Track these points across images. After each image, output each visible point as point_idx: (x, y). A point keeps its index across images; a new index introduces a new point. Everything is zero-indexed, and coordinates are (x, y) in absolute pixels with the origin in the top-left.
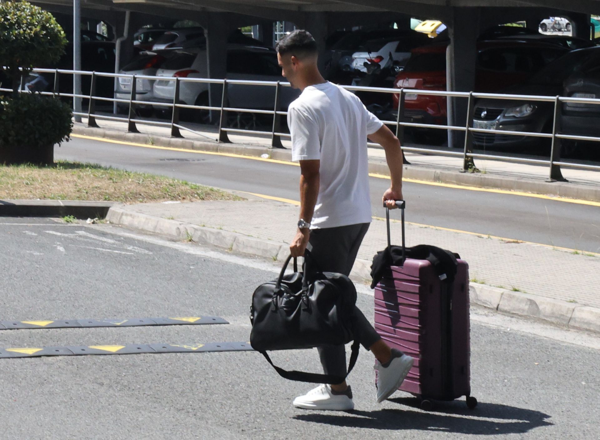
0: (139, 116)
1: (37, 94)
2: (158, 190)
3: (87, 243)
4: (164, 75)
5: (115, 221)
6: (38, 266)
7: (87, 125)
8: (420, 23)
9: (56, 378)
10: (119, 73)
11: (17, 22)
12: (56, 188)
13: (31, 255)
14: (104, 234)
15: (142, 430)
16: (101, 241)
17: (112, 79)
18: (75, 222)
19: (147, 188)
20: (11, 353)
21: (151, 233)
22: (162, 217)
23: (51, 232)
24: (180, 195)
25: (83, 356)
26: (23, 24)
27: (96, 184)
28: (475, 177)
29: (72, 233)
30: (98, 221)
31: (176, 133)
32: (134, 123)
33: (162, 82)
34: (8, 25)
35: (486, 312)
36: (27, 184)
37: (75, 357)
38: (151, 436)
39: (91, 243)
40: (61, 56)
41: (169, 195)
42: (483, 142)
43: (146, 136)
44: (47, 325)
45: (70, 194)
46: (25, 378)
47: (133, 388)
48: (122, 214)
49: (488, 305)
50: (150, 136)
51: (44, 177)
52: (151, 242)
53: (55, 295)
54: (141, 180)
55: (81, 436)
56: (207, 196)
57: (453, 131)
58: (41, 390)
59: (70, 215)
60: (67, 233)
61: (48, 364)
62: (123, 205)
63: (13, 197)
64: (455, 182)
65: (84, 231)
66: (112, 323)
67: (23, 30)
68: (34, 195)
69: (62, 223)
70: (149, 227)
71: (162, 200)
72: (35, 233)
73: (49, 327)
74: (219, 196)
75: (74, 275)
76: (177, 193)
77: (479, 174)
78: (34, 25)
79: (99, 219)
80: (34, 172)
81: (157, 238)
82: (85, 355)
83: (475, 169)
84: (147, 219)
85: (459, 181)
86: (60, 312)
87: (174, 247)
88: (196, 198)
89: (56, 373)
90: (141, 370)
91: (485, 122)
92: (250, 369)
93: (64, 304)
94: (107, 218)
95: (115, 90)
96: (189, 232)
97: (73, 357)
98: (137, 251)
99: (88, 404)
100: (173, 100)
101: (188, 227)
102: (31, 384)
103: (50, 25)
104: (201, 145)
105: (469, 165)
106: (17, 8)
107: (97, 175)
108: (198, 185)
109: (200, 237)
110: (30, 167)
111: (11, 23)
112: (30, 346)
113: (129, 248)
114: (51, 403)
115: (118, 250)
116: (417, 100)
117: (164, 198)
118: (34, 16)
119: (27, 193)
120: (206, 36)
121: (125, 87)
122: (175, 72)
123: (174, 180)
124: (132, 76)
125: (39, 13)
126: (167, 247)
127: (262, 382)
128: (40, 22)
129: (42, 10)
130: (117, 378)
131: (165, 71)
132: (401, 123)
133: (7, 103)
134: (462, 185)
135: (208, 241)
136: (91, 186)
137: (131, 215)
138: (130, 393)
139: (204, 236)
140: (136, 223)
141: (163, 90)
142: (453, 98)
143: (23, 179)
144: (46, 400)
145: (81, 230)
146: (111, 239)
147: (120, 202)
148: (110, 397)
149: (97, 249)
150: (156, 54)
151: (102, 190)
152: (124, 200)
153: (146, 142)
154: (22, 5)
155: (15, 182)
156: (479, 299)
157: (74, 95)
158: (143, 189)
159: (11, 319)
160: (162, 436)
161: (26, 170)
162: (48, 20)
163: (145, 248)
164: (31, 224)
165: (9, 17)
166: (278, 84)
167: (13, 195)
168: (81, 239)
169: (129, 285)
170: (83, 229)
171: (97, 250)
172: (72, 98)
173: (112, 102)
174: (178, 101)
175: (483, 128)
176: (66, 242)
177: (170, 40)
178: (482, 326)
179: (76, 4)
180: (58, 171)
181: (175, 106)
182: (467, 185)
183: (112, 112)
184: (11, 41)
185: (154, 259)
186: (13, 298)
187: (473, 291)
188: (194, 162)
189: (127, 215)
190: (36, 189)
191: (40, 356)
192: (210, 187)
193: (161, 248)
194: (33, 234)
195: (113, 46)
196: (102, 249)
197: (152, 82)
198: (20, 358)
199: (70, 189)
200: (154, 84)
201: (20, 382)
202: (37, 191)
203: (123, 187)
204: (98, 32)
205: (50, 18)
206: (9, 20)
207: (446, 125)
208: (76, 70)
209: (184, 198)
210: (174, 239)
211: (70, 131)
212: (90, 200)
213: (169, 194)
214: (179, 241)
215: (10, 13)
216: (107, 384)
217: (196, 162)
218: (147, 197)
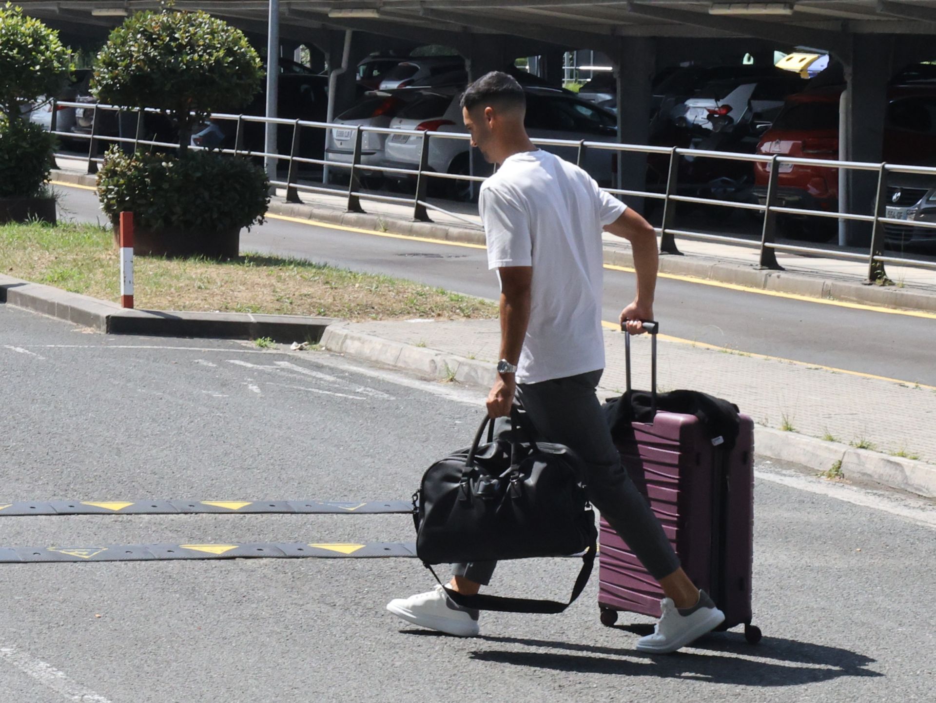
0: (365, 188)
1: (216, 153)
2: (400, 301)
3: (293, 381)
4: (402, 126)
5: (334, 346)
6: (221, 415)
7: (285, 200)
8: (784, 56)
9: (261, 593)
10: (333, 121)
11: (188, 43)
12: (245, 294)
13: (210, 397)
14: (319, 367)
15: (401, 682)
16: (314, 377)
17: (323, 130)
18: (274, 348)
19: (383, 298)
20: (189, 551)
21: (391, 367)
22: (408, 344)
23: (237, 362)
24: (434, 309)
25: (300, 560)
26: (199, 46)
27: (305, 291)
28: (887, 292)
29: (270, 365)
30: (308, 346)
31: (421, 215)
32: (357, 198)
33: (398, 138)
34: (176, 47)
35: (921, 503)
36: (200, 288)
37: (288, 560)
38: (417, 692)
39: (300, 381)
40: (254, 95)
41: (416, 309)
42: (901, 240)
43: (375, 218)
44: (242, 508)
45: (265, 304)
46: (212, 592)
47: (383, 612)
48: (346, 336)
49: (924, 492)
50: (381, 218)
51: (226, 278)
52: (391, 381)
53: (250, 461)
54: (374, 286)
55: (306, 689)
56: (476, 312)
57: (848, 222)
58: (239, 612)
59: (266, 337)
60: (262, 364)
61: (246, 571)
62: (346, 322)
63: (178, 306)
64: (855, 299)
65: (288, 361)
66: (342, 508)
67: (199, 55)
68: (209, 304)
69: (252, 349)
70: (388, 357)
71: (406, 317)
72: (213, 363)
73: (244, 511)
74: (493, 314)
75: (277, 430)
76: (429, 307)
77: (893, 288)
78: (215, 48)
79: (310, 344)
80: (209, 270)
81: (399, 374)
82: (303, 557)
83: (886, 280)
84: (384, 345)
85: (861, 298)
86: (260, 488)
87: (426, 390)
88: (458, 314)
89: (259, 585)
90: (393, 584)
91: (898, 208)
92: (562, 587)
93: (265, 475)
94: (322, 342)
95: (326, 147)
96: (450, 367)
97: (285, 560)
98: (371, 394)
99: (313, 637)
100: (418, 165)
101: (448, 359)
102: (221, 603)
103: (240, 48)
104: (460, 233)
105: (876, 274)
106: (190, 22)
107: (306, 277)
108: (461, 294)
109: (468, 375)
110: (203, 262)
111: (181, 44)
112: (218, 540)
113: (358, 390)
114: (255, 634)
115: (342, 393)
116: (792, 173)
117: (409, 313)
118: (216, 35)
119: (199, 301)
120: (468, 69)
121: (341, 144)
122: (419, 122)
123: (423, 286)
124: (356, 127)
125: (223, 30)
126: (418, 390)
127: (584, 608)
128: (224, 43)
129: (228, 25)
130: (356, 597)
131: (404, 121)
132: (772, 208)
133: (171, 165)
134: (866, 304)
135: (480, 381)
136: (297, 293)
137: (359, 339)
138: (378, 621)
139: (473, 374)
140: (367, 351)
141: (399, 150)
142: (848, 171)
143: (194, 280)
144: (248, 628)
145: (283, 360)
146: (330, 375)
147: (341, 318)
148: (347, 626)
149: (310, 389)
150: (390, 95)
151: (314, 300)
152: (348, 316)
153: (375, 227)
154: (198, 18)
155: (181, 285)
156: (909, 482)
157: (266, 154)
158: (377, 300)
159: (184, 497)
160: (434, 692)
161: (197, 266)
162: (236, 41)
163: (383, 391)
164: (207, 349)
165: (177, 36)
166: (582, 144)
167: (179, 304)
168: (283, 373)
169: (363, 447)
170: (287, 358)
171: (309, 391)
172: (263, 158)
173: (321, 166)
174: (426, 167)
175: (894, 217)
176: (261, 378)
177: (406, 74)
178: (918, 526)
179: (272, 19)
180: (247, 269)
181: (421, 175)
182: (874, 304)
183: (320, 180)
184: (179, 71)
185: (397, 408)
186: (185, 464)
187: (900, 471)
188: (449, 260)
189: (352, 338)
190: (213, 295)
191: (233, 558)
192: (480, 299)
193: (408, 390)
194: (210, 364)
195: (325, 82)
196: (317, 391)
197: (383, 137)
198: (203, 559)
199: (265, 296)
200: (387, 141)
201: (206, 599)
202: (215, 299)
203: (346, 296)
204: (295, 60)
205: (240, 38)
206: (178, 39)
207: (837, 211)
208: (270, 116)
209: (439, 315)
210: (427, 376)
211: (266, 209)
212: (296, 314)
213: (418, 307)
214: (434, 380)
215: (180, 29)
216: (340, 606)
217: (453, 259)
218: (383, 312)
